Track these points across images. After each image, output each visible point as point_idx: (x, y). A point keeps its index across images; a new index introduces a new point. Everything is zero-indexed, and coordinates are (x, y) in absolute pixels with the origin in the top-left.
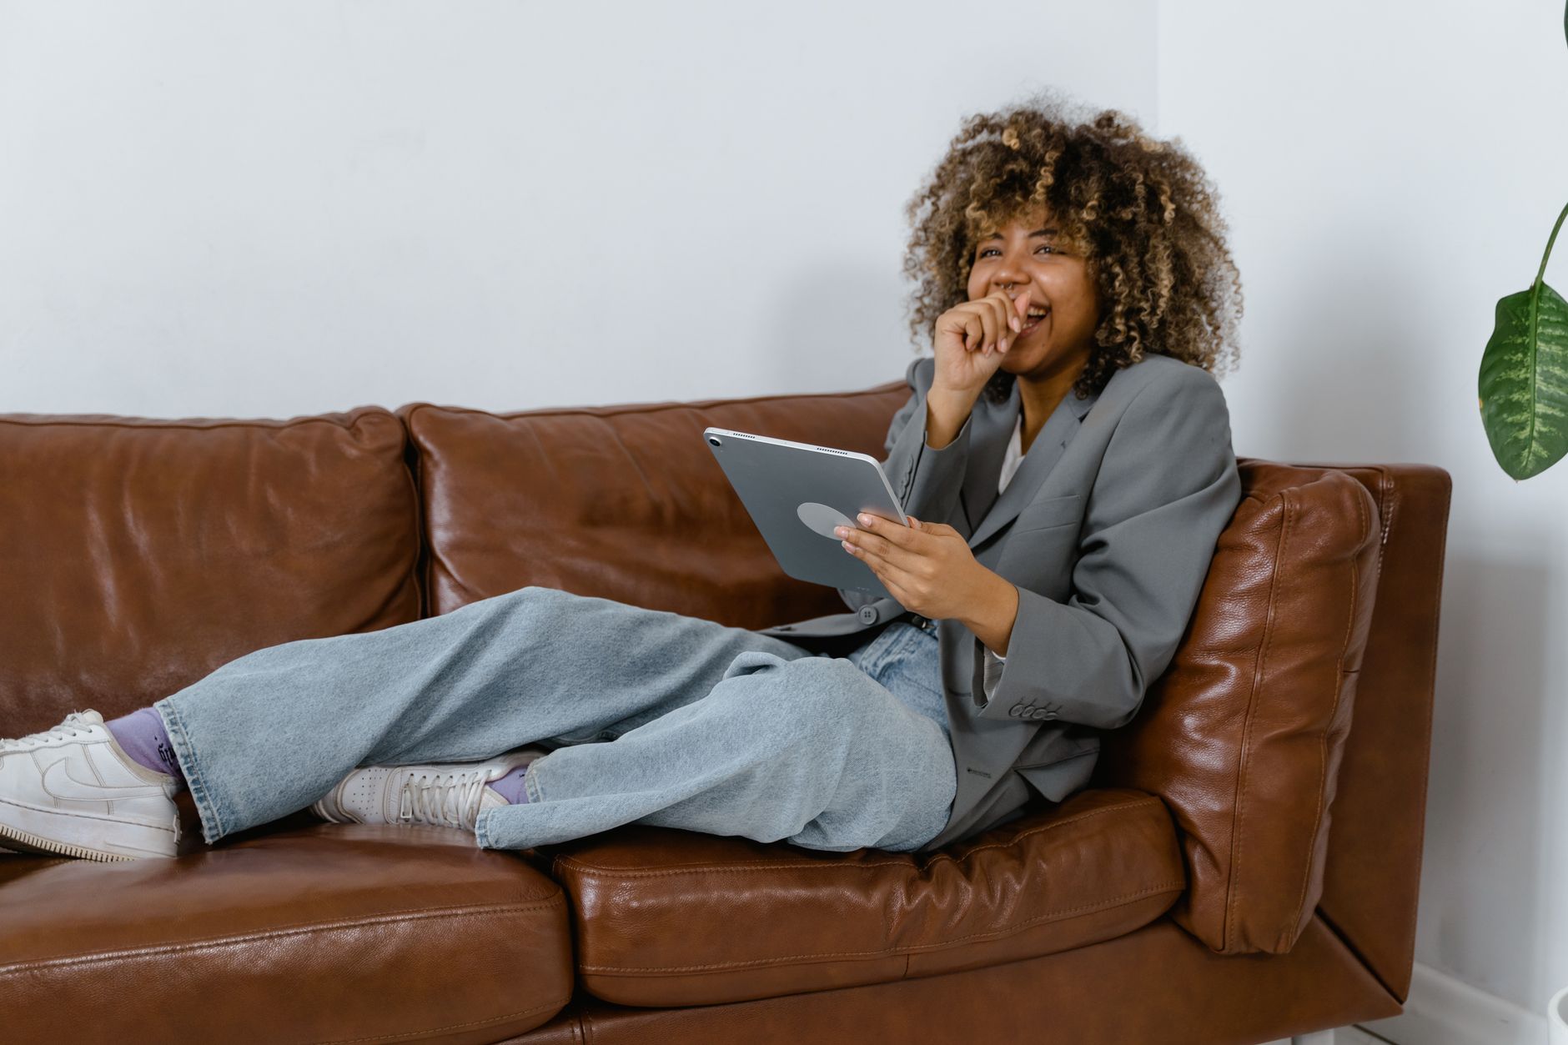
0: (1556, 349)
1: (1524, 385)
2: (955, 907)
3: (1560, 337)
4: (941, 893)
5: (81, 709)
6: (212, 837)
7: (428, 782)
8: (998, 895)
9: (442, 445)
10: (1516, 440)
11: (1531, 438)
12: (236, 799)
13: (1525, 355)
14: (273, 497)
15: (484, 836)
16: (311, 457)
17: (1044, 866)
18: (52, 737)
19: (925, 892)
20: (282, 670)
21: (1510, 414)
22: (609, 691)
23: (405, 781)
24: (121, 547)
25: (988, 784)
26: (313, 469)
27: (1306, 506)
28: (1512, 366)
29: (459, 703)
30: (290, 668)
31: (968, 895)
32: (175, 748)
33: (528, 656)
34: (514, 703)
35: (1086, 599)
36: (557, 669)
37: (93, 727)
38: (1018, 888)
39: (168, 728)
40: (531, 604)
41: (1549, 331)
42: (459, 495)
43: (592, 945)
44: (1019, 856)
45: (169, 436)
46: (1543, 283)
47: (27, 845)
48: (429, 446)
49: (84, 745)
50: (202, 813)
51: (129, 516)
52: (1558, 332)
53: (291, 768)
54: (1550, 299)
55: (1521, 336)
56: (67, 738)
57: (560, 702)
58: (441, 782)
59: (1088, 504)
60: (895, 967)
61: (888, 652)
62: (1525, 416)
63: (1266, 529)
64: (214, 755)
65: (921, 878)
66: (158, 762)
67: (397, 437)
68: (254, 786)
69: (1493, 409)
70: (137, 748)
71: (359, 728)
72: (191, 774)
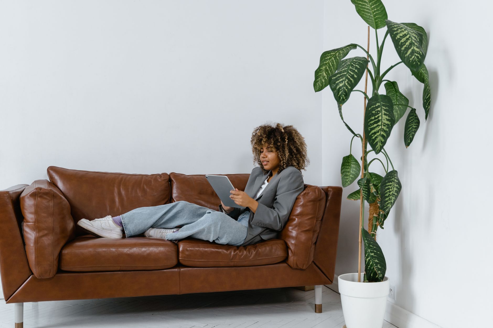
0: (354, 166)
1: (349, 172)
2: (242, 255)
3: (355, 164)
4: (240, 252)
5: (109, 215)
6: (127, 236)
7: (164, 231)
8: (250, 254)
9: (176, 180)
10: (346, 181)
11: (349, 181)
12: (131, 231)
13: (349, 167)
14: (145, 187)
15: (167, 238)
16: (152, 180)
17: (260, 250)
18: (103, 219)
19: (238, 251)
20: (140, 211)
21: (346, 177)
22: (193, 218)
23: (160, 231)
24: (120, 194)
25: (253, 237)
26: (153, 183)
27: (309, 192)
28: (346, 168)
29: (168, 218)
30: (142, 211)
31: (245, 252)
32: (122, 222)
33: (180, 211)
34: (178, 219)
35: (274, 208)
36: (185, 214)
37: (110, 218)
38: (254, 253)
39: (121, 219)
40: (181, 203)
41: (353, 163)
42: (177, 188)
43: (180, 255)
44: (256, 248)
45: (130, 176)
46: (351, 154)
47: (98, 235)
48: (173, 180)
49: (108, 220)
50: (125, 232)
51: (121, 189)
52: (354, 163)
53: (140, 226)
54: (352, 157)
55: (348, 163)
56: (106, 219)
57: (185, 219)
58: (166, 232)
59: (276, 192)
60: (232, 264)
61: (243, 215)
62: (349, 177)
63: (303, 195)
64: (128, 224)
65: (237, 249)
66: (120, 224)
67: (168, 178)
68: (134, 229)
69: (343, 176)
70: (116, 222)
71: (151, 221)
72: (124, 226)
